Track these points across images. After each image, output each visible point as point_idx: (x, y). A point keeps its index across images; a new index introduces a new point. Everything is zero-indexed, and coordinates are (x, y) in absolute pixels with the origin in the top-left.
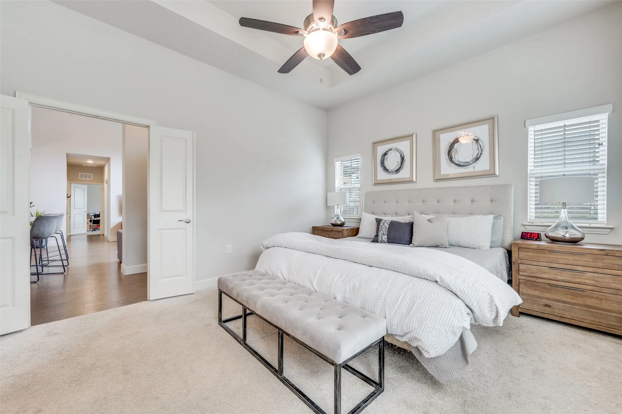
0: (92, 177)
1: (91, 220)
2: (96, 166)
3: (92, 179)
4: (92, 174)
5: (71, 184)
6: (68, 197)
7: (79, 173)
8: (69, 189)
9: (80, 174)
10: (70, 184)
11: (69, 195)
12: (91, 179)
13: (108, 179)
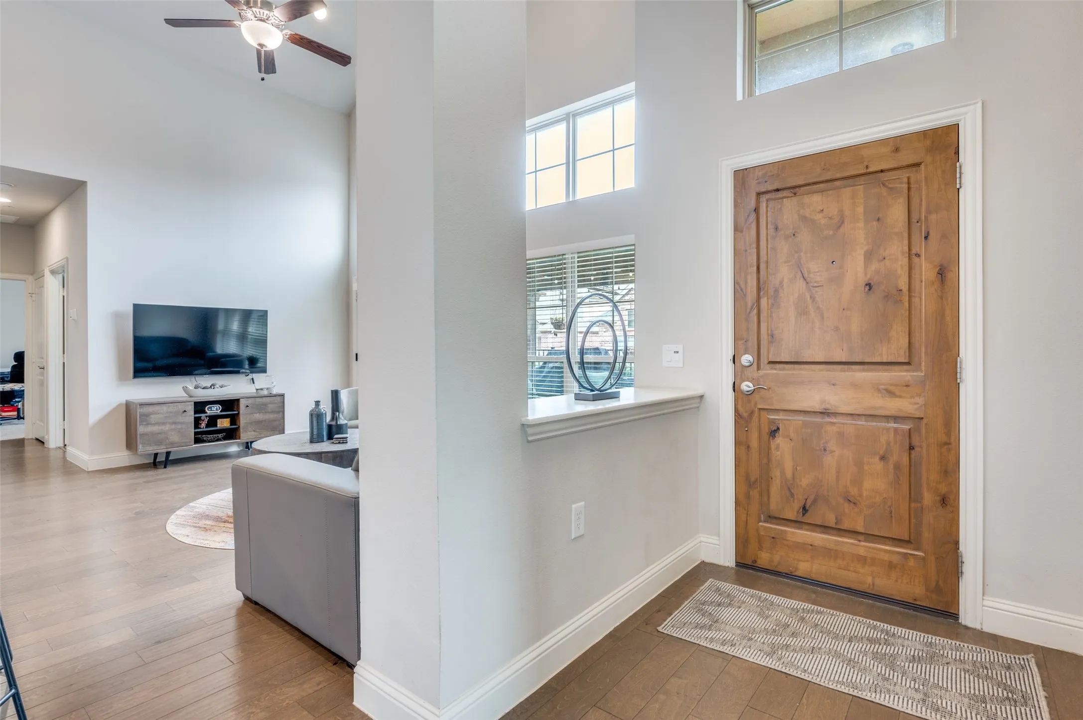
2: (11, 218)
13: (67, 258)
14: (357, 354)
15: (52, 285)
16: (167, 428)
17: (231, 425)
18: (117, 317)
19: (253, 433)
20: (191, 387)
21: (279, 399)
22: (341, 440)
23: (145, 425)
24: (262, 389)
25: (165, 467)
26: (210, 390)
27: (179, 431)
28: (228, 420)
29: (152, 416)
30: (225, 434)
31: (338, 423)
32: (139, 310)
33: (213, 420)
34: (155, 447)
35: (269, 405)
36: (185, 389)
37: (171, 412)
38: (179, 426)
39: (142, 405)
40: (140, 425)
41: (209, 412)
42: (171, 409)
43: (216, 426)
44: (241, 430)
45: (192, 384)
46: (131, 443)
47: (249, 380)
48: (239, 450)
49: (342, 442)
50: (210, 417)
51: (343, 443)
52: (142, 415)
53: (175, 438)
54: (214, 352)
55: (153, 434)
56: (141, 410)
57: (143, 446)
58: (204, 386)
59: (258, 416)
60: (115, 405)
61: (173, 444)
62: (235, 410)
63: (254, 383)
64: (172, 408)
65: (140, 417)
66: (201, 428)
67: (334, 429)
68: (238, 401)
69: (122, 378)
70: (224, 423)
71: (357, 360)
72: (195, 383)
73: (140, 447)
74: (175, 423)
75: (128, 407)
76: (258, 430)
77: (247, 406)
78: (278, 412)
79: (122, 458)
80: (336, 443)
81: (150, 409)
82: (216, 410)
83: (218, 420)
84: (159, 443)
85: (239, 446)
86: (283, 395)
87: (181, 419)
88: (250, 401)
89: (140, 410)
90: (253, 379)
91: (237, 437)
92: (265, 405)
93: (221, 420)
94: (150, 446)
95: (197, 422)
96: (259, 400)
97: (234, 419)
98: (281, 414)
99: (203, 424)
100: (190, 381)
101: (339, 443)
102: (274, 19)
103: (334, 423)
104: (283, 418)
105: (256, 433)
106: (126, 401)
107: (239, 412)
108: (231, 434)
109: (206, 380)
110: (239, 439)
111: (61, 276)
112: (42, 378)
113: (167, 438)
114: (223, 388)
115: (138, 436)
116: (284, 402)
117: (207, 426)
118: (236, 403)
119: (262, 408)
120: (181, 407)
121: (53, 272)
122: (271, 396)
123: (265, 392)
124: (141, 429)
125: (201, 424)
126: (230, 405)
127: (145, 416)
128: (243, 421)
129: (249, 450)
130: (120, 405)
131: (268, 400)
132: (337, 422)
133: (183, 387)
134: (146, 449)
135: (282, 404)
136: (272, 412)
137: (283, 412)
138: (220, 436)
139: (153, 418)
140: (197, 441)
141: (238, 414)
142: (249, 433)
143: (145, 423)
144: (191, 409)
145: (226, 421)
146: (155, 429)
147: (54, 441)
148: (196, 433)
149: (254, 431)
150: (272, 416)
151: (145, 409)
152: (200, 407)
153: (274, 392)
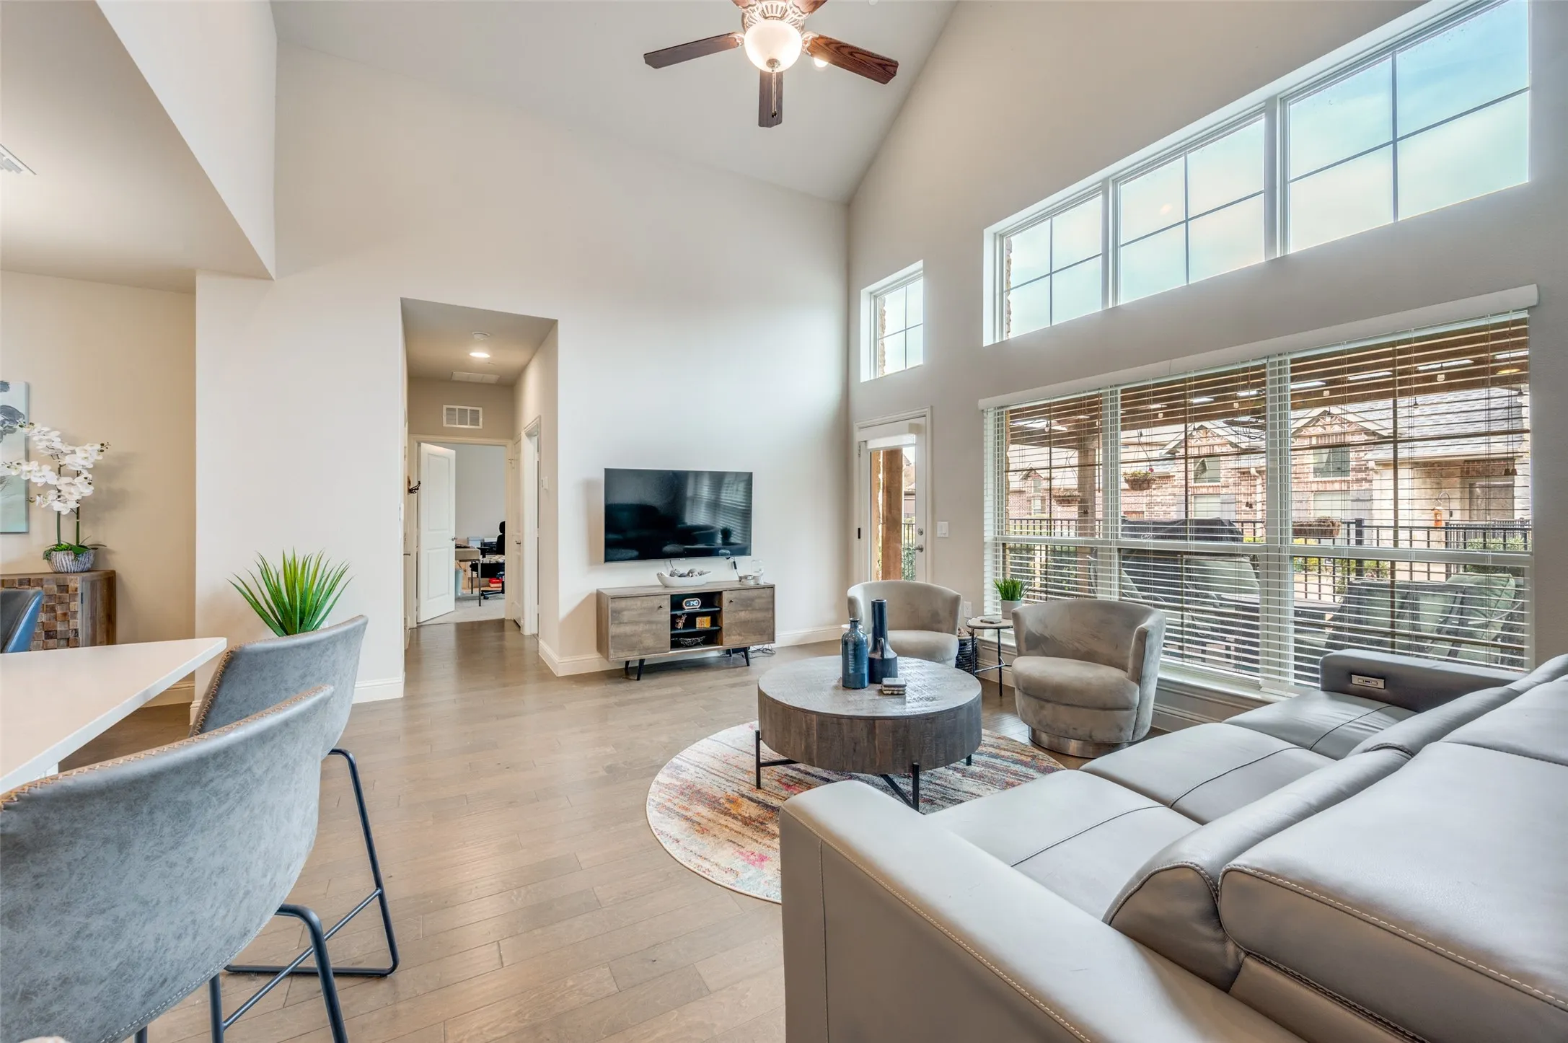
0: (481, 420)
1: (477, 564)
2: (492, 378)
3: (481, 426)
4: (480, 409)
5: (419, 445)
6: (411, 491)
7: (445, 407)
8: (414, 458)
9: (447, 409)
10: (416, 445)
11: (414, 484)
12: (478, 425)
13: (540, 417)
14: (859, 529)
15: (528, 448)
16: (641, 628)
17: (711, 626)
18: (588, 485)
19: (737, 637)
20: (667, 575)
21: (768, 591)
22: (896, 689)
23: (618, 624)
24: (746, 577)
25: (638, 679)
26: (688, 578)
27: (654, 634)
28: (709, 618)
29: (625, 613)
30: (704, 637)
31: (885, 657)
32: (612, 476)
33: (691, 618)
34: (628, 653)
35: (757, 601)
36: (660, 576)
37: (644, 608)
38: (654, 627)
39: (613, 598)
40: (612, 624)
41: (687, 609)
42: (645, 605)
43: (695, 627)
44: (724, 634)
45: (667, 569)
46: (602, 644)
47: (730, 564)
48: (719, 655)
49: (896, 692)
50: (688, 614)
51: (898, 694)
52: (614, 611)
53: (649, 642)
54: (684, 523)
55: (626, 636)
56: (613, 605)
57: (614, 652)
58: (681, 572)
59: (743, 615)
60: (588, 594)
61: (647, 650)
62: (716, 605)
63: (736, 568)
64: (648, 603)
65: (612, 615)
66: (678, 629)
67: (878, 667)
68: (720, 593)
69: (592, 562)
70: (703, 623)
71: (859, 537)
72: (671, 569)
73: (611, 651)
74: (650, 622)
75: (599, 596)
76: (743, 634)
77: (731, 601)
78: (767, 610)
79: (591, 661)
80: (888, 694)
81: (622, 604)
82: (695, 604)
83: (697, 619)
84: (632, 648)
85: (719, 652)
86: (772, 587)
87: (655, 617)
88: (735, 594)
89: (611, 605)
90: (734, 562)
91: (719, 641)
92: (752, 599)
93: (700, 618)
94: (623, 651)
95: (674, 619)
96: (745, 593)
97: (716, 618)
98: (771, 612)
99: (680, 624)
100: (665, 565)
101: (892, 694)
102: (793, 12)
103: (877, 656)
104: (773, 617)
105: (741, 638)
106: (597, 590)
107: (721, 609)
108: (711, 637)
109: (682, 565)
110: (722, 645)
111: (536, 438)
112: (519, 554)
113: (641, 642)
114: (703, 576)
115: (610, 639)
116: (773, 596)
117: (685, 626)
118: (717, 596)
119: (747, 604)
120: (656, 602)
121: (529, 435)
122: (758, 587)
123: (752, 583)
124: (613, 630)
125: (678, 623)
126: (711, 599)
127: (617, 612)
128: (726, 620)
129: (731, 656)
130: (591, 595)
131: (755, 593)
132: (882, 655)
133: (658, 574)
134: (619, 657)
135: (770, 600)
136: (760, 610)
137: (773, 610)
138: (699, 639)
139: (626, 616)
140: (675, 645)
141: (720, 611)
142: (733, 637)
143: (617, 622)
144: (667, 604)
145: (706, 620)
146: (627, 629)
147: (529, 628)
148: (672, 636)
149: (739, 635)
150: (759, 615)
151: (617, 603)
152: (677, 602)
153: (762, 582)
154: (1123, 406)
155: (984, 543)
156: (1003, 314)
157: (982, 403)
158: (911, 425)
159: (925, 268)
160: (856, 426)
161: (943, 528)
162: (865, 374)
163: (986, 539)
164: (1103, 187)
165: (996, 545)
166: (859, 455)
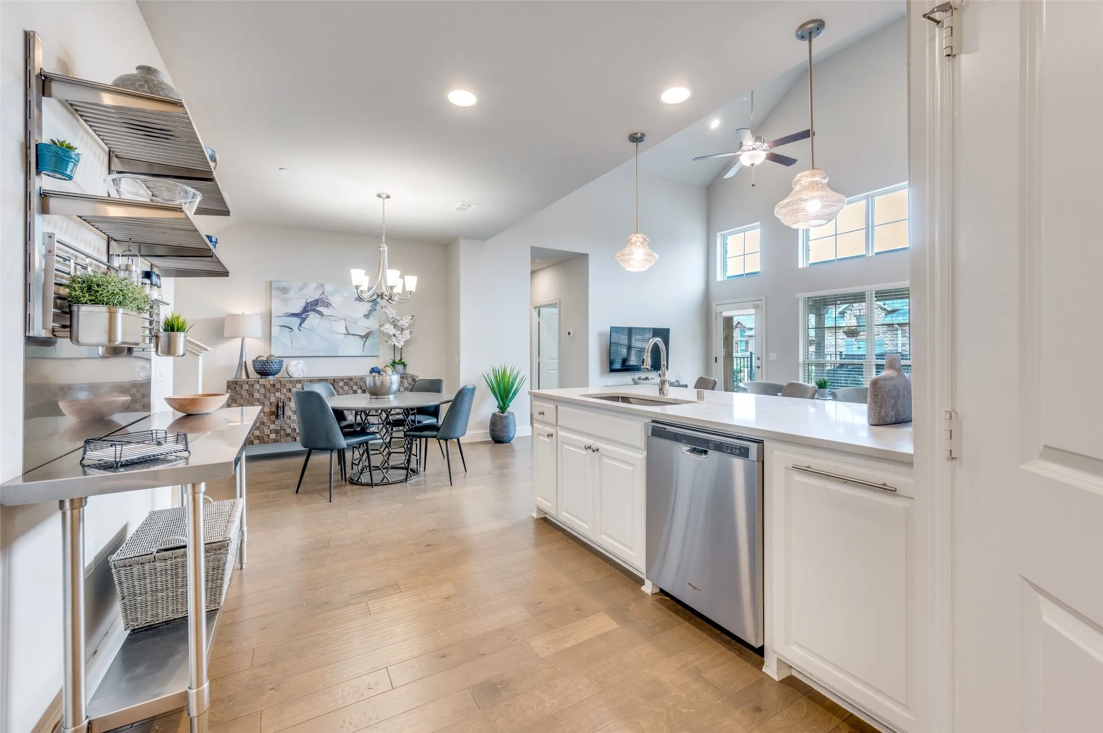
13: (559, 299)
14: (716, 358)
18: (601, 334)
32: (612, 330)
36: (633, 379)
45: (636, 377)
69: (602, 373)
71: (716, 362)
72: (638, 376)
109: (643, 375)
154: (876, 297)
155: (799, 363)
156: (807, 250)
157: (798, 295)
158: (754, 305)
159: (760, 224)
160: (714, 304)
161: (773, 356)
162: (719, 278)
163: (800, 362)
164: (867, 198)
165: (804, 364)
166: (716, 319)
